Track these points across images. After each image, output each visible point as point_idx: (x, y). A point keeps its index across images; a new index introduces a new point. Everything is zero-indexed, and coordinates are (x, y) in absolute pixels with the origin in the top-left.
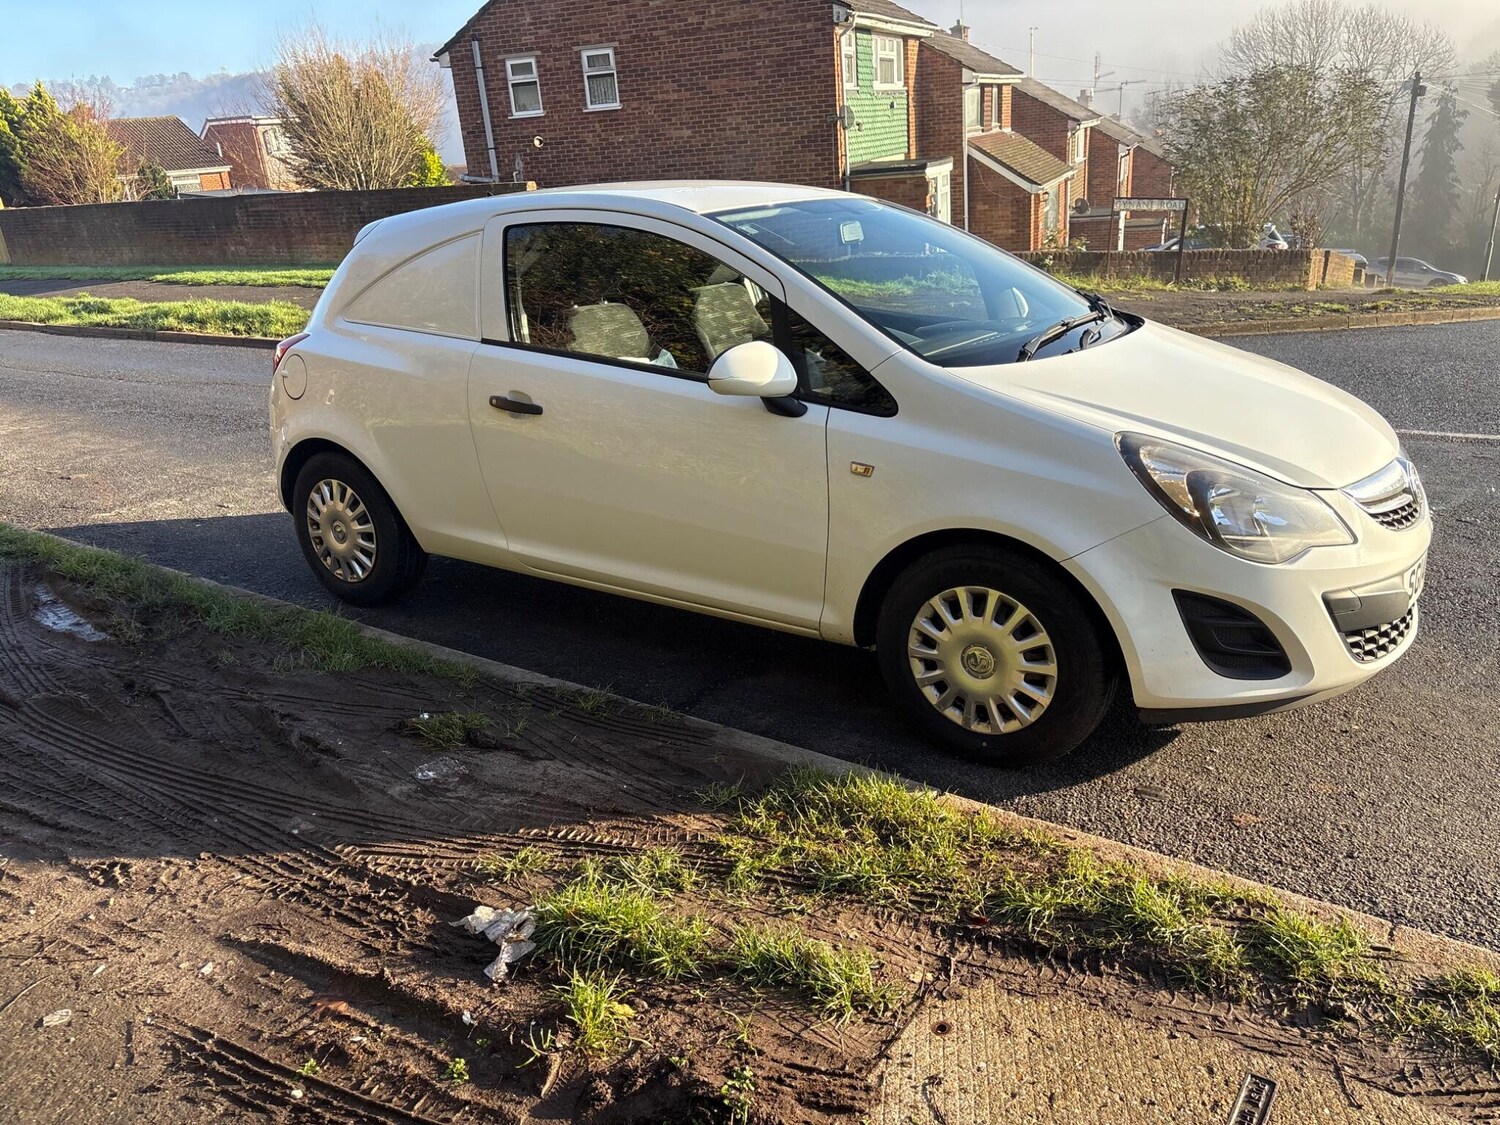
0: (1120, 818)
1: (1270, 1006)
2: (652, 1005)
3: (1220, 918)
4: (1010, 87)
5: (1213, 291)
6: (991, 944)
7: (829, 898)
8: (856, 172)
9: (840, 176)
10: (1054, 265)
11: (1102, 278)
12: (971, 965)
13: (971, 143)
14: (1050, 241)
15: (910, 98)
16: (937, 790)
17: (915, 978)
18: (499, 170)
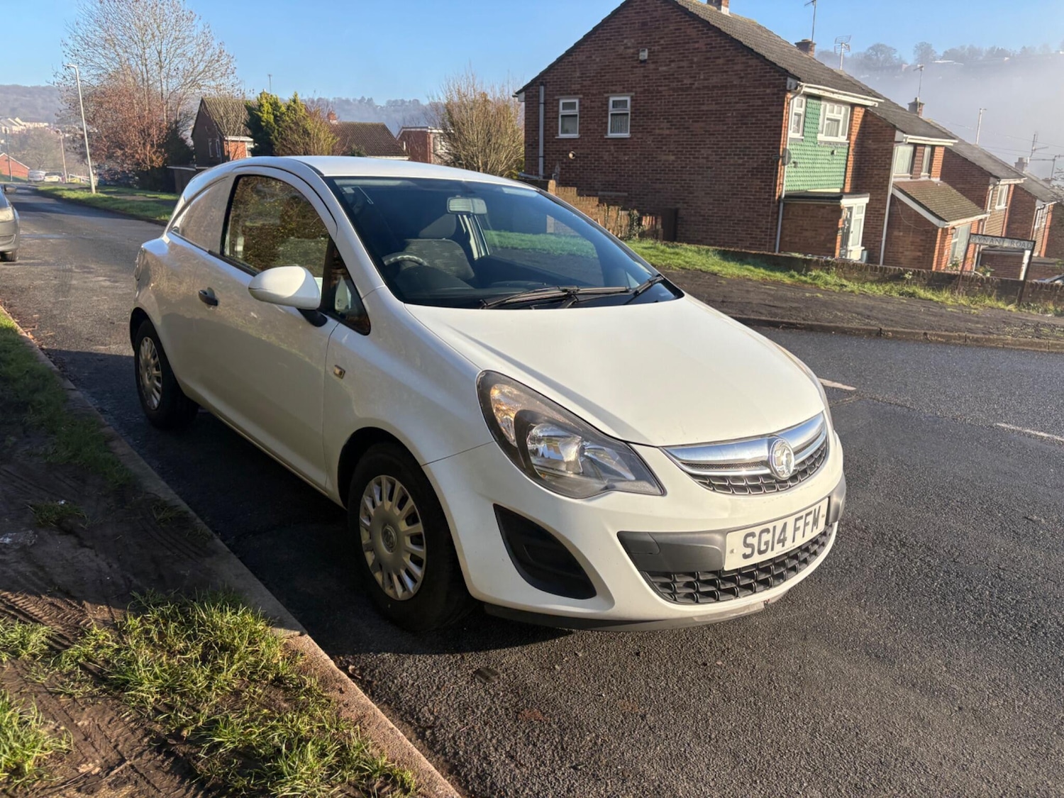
3: (355, 787)
4: (943, 149)
5: (1049, 315)
6: (172, 759)
7: (104, 691)
8: (790, 196)
9: (777, 198)
10: (912, 279)
11: (952, 293)
12: (136, 771)
13: (895, 186)
14: (953, 265)
15: (851, 149)
16: (304, 631)
17: (83, 769)
18: (544, 172)
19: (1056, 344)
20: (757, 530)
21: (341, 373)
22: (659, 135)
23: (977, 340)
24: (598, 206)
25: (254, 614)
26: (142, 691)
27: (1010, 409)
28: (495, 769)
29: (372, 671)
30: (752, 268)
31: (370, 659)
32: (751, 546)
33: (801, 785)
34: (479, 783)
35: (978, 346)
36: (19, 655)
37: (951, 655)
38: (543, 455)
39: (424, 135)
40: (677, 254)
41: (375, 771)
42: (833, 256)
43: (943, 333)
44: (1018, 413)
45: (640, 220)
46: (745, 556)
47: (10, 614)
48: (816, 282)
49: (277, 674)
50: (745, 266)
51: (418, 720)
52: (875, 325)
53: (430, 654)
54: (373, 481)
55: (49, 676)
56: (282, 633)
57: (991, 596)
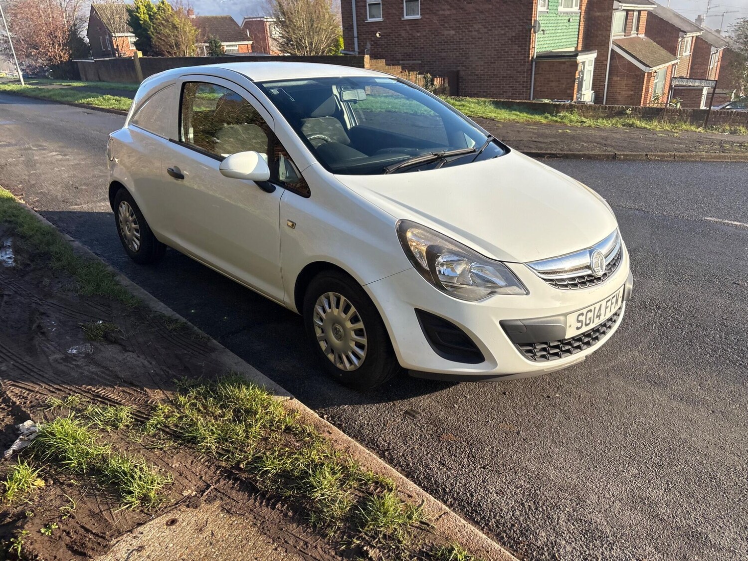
0: (384, 425)
1: (338, 542)
2: (54, 483)
3: (359, 490)
4: (647, 12)
5: (726, 134)
6: (239, 482)
7: (181, 444)
8: (540, 57)
9: (530, 58)
10: (631, 114)
11: (659, 122)
12: (219, 492)
13: (614, 43)
14: (655, 99)
15: (582, 16)
16: (293, 396)
17: (186, 493)
18: (359, 49)
19: (736, 156)
20: (585, 311)
21: (293, 225)
22: (442, 15)
23: (682, 157)
24: (401, 72)
25: (260, 388)
26: (207, 443)
27: (712, 207)
28: (435, 473)
29: (339, 418)
30: (518, 113)
31: (334, 410)
32: (581, 322)
33: (624, 467)
34: (427, 482)
35: (683, 161)
36: (118, 427)
37: (702, 378)
38: (444, 274)
39: (262, 23)
40: (464, 106)
41: (369, 480)
42: (572, 100)
43: (659, 153)
44: (718, 209)
45: (432, 81)
46: (578, 328)
47: (98, 400)
48: (564, 121)
49: (286, 425)
50: (513, 112)
51: (377, 446)
52: (611, 151)
53: (373, 403)
54: (322, 296)
55: (142, 438)
56: (280, 399)
57: (721, 337)
